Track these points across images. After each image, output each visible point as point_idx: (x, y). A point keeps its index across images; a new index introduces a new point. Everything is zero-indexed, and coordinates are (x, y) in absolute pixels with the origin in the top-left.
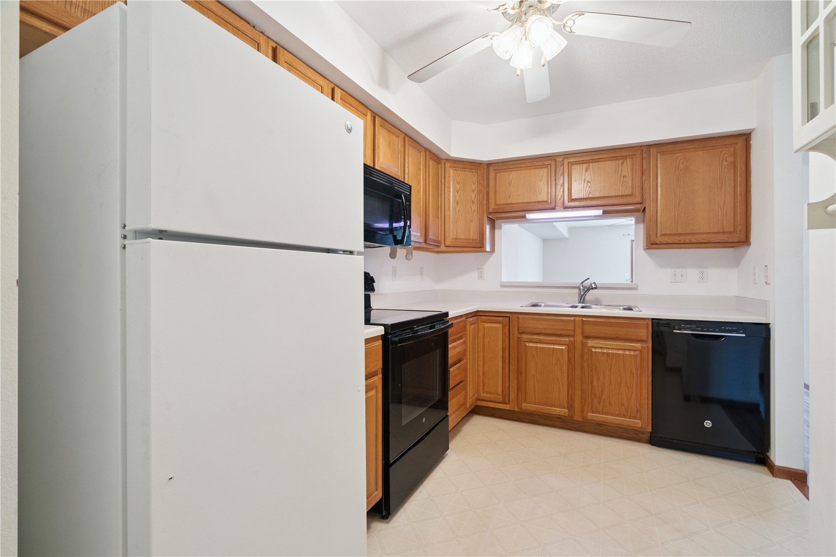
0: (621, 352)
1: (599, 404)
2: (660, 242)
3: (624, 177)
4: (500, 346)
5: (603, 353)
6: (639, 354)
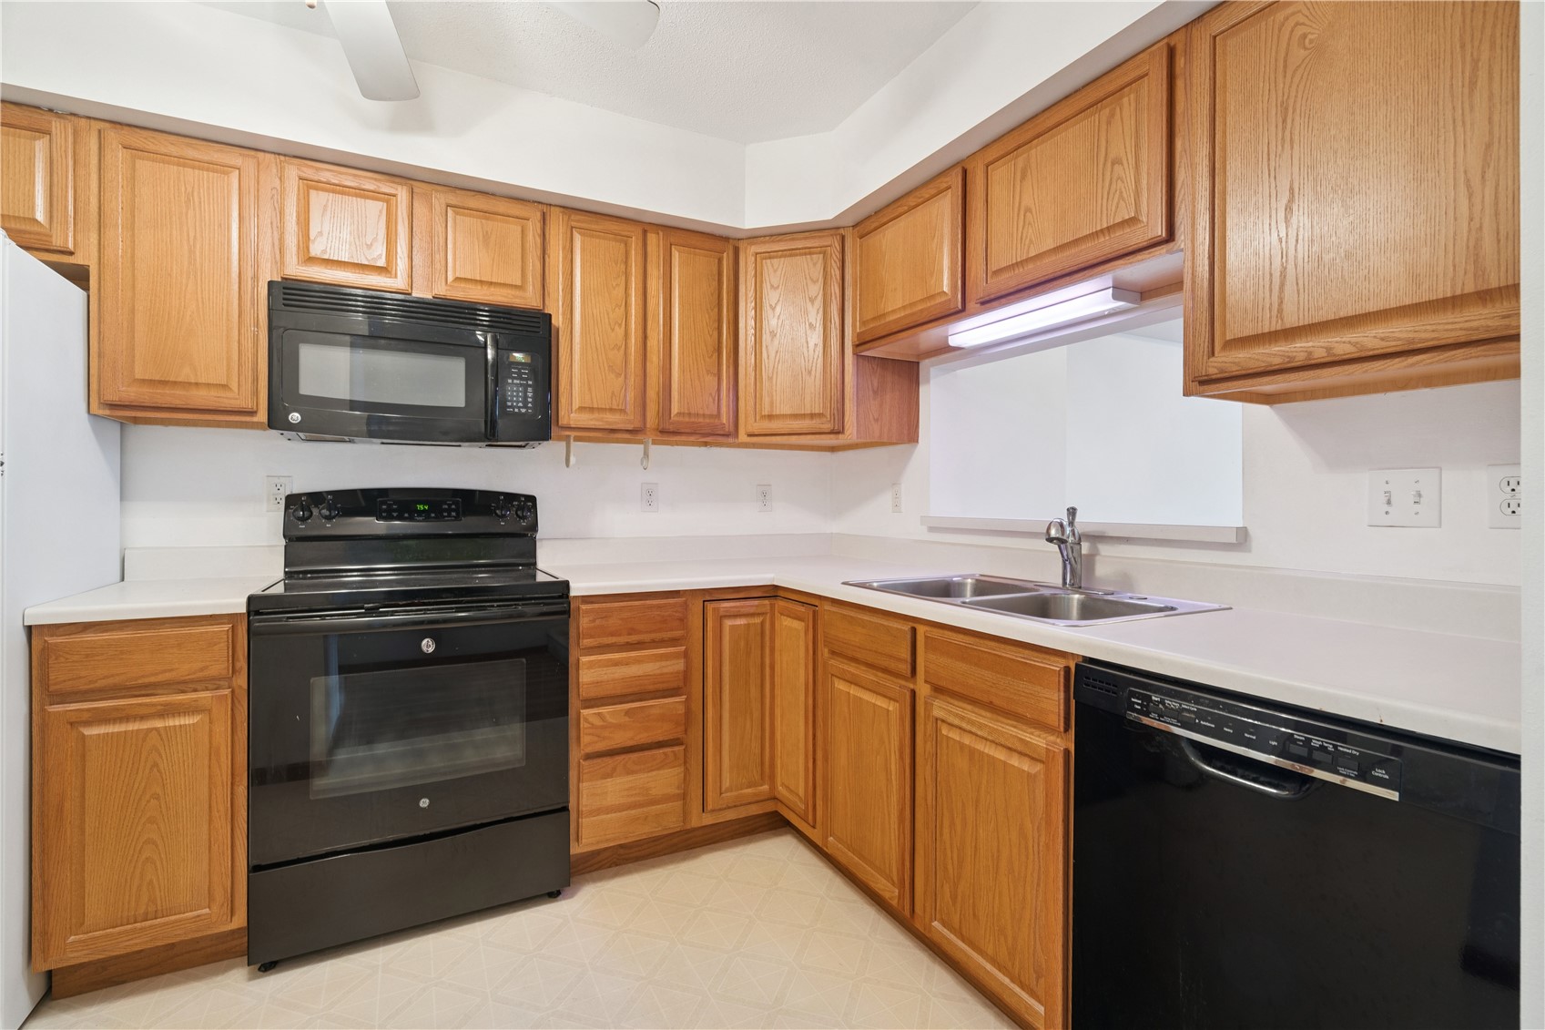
0: (1000, 755)
1: (954, 903)
2: (1222, 371)
3: (1113, 164)
4: (802, 679)
5: (962, 746)
6: (1042, 772)
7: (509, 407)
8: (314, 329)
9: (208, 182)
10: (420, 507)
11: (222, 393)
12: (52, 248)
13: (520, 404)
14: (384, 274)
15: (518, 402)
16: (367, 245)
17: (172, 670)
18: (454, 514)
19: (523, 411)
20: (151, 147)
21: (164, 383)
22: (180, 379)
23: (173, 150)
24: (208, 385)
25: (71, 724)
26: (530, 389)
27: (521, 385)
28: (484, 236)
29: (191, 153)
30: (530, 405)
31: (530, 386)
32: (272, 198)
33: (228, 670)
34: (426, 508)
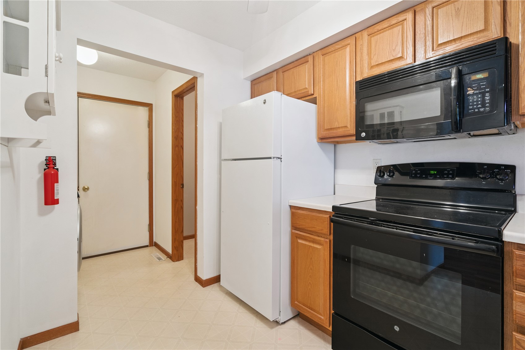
7: (471, 109)
8: (369, 96)
9: (341, 55)
10: (432, 172)
11: (346, 129)
12: (309, 94)
13: (480, 106)
14: (401, 60)
15: (477, 105)
16: (393, 50)
17: (314, 228)
18: (450, 176)
19: (482, 110)
20: (328, 51)
21: (331, 129)
22: (335, 127)
23: (333, 49)
24: (342, 127)
25: (296, 237)
26: (487, 94)
27: (480, 93)
28: (456, 12)
29: (337, 47)
30: (487, 105)
31: (487, 92)
32: (360, 49)
33: (328, 232)
34: (435, 172)
